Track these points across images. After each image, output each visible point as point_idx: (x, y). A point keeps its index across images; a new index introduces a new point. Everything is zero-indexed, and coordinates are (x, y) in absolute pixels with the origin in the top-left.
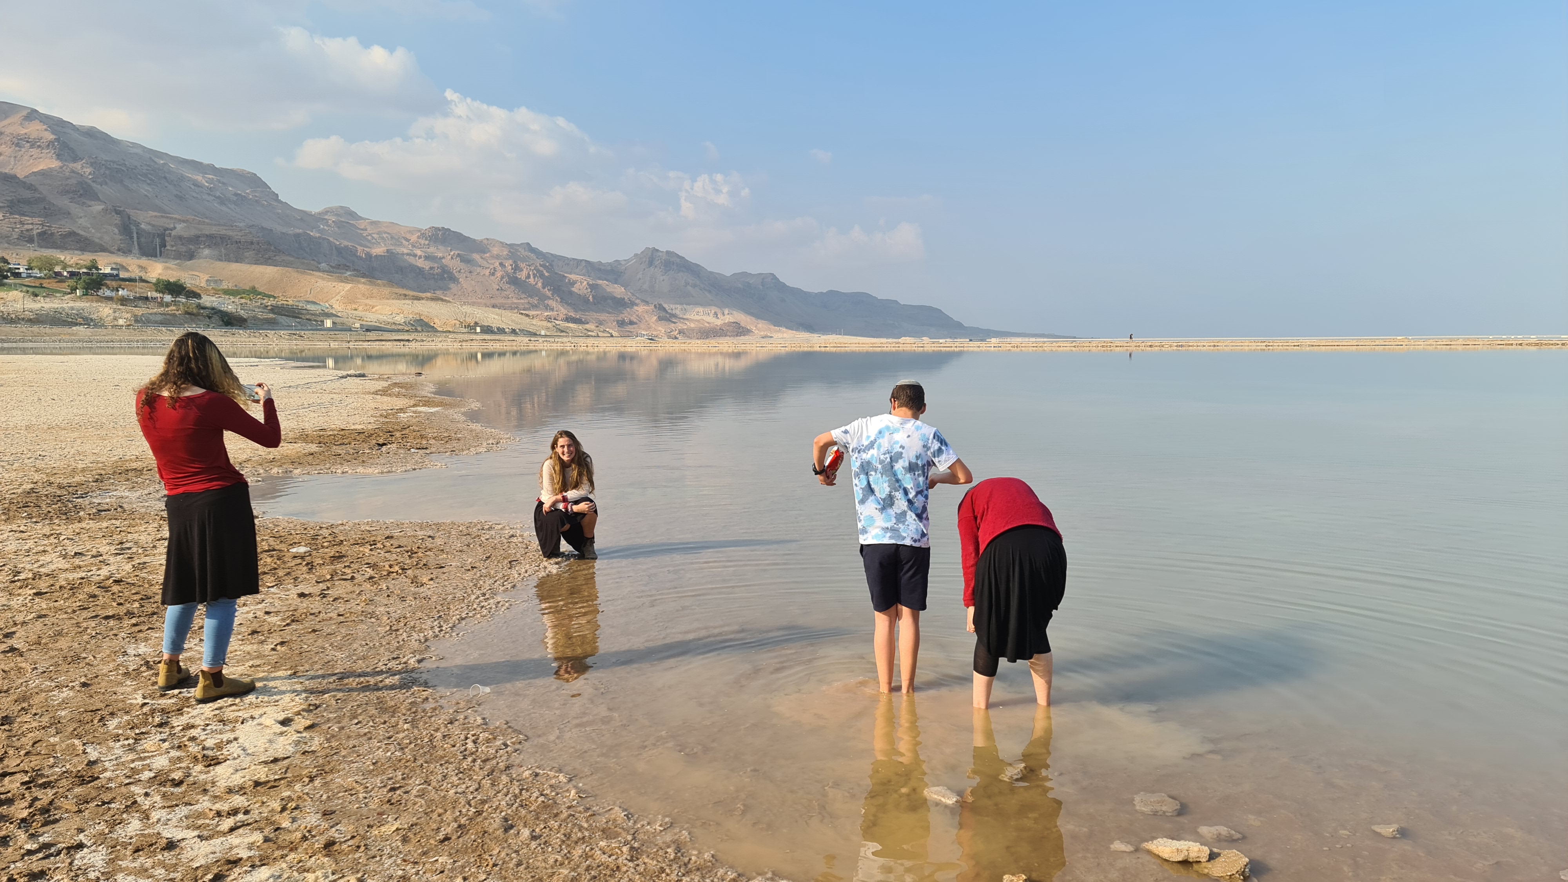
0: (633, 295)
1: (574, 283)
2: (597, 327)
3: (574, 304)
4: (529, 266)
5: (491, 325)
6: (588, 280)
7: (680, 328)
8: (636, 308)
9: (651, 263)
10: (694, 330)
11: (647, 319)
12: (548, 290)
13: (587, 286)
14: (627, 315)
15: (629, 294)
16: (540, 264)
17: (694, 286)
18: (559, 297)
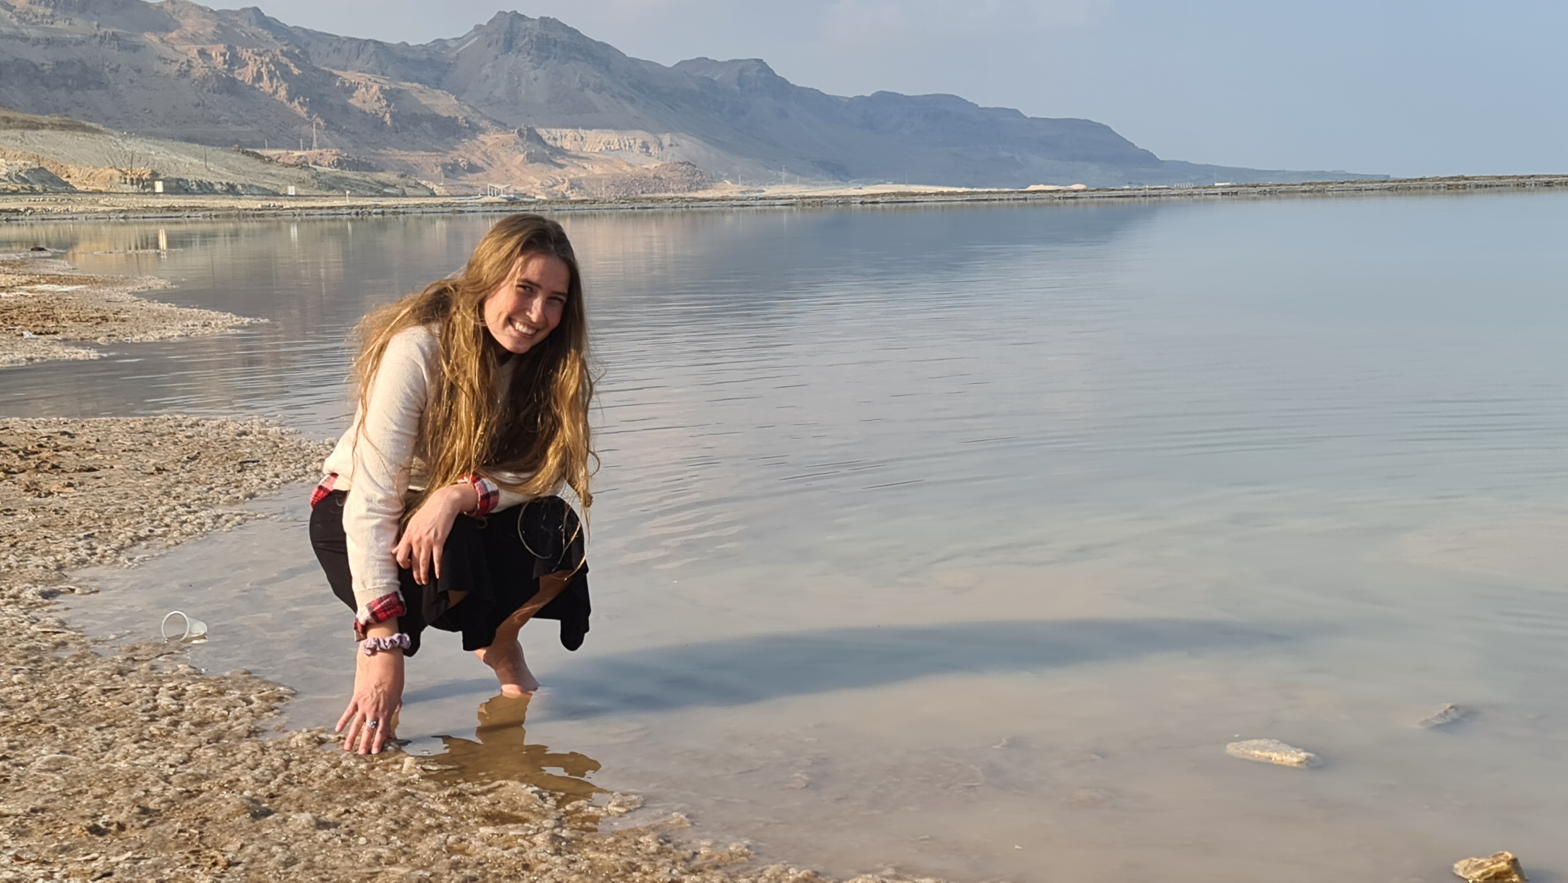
0: (475, 110)
1: (353, 88)
2: (402, 176)
3: (354, 133)
4: (260, 55)
5: (185, 177)
6: (382, 81)
7: (572, 176)
8: (481, 137)
9: (509, 44)
10: (601, 180)
11: (505, 160)
12: (299, 103)
13: (378, 93)
14: (463, 153)
15: (468, 109)
16: (281, 51)
17: (600, 89)
18: (322, 118)
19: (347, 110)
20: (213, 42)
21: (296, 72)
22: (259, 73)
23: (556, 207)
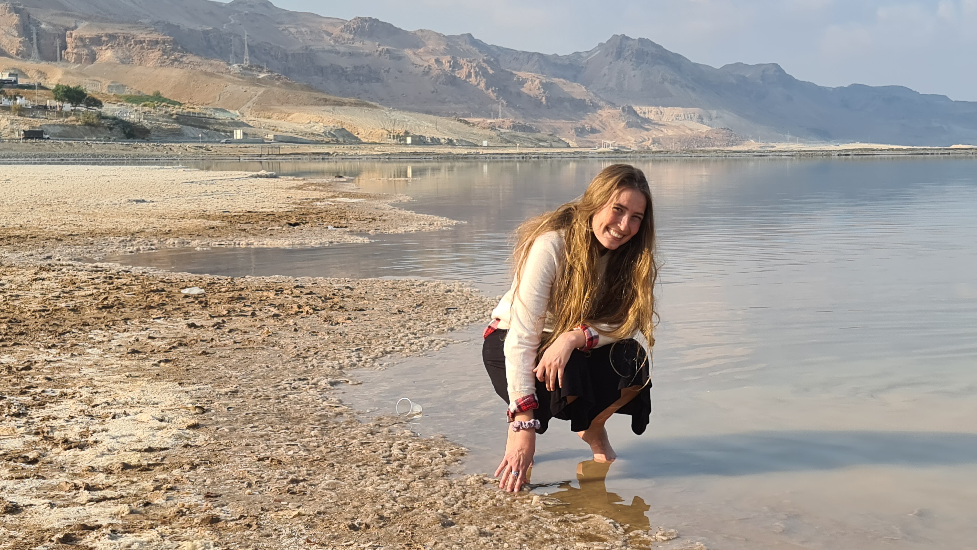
0: (596, 95)
1: (524, 82)
2: (551, 135)
3: (523, 109)
4: (471, 62)
5: (424, 135)
6: (541, 77)
7: (654, 136)
8: (599, 112)
9: (619, 55)
10: (672, 139)
11: (613, 125)
12: (492, 91)
13: (539, 85)
14: (588, 121)
15: (592, 94)
16: (483, 60)
17: (673, 82)
18: (505, 100)
19: (519, 94)
20: (444, 54)
21: (491, 72)
22: (470, 73)
23: (643, 155)
